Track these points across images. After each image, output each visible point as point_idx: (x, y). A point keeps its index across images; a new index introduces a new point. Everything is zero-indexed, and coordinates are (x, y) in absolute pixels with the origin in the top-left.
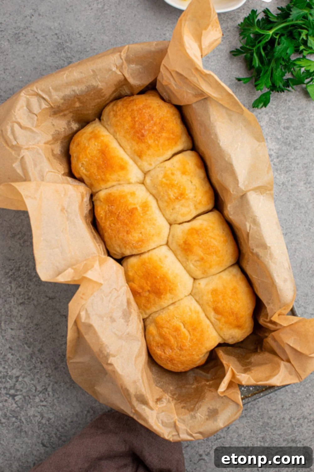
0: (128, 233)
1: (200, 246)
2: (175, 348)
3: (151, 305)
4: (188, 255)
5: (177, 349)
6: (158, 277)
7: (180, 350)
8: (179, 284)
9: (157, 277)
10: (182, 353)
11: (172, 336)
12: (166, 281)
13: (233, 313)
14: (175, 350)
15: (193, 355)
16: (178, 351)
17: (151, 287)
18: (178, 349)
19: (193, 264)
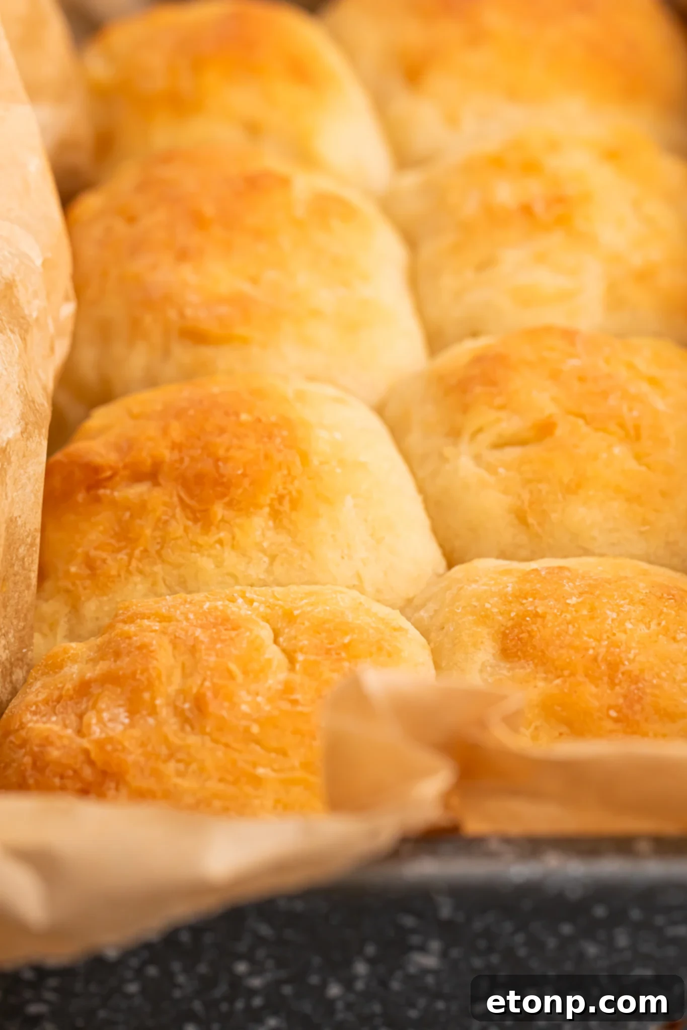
0: (183, 255)
1: (555, 376)
2: (158, 702)
3: (131, 556)
4: (465, 409)
5: (165, 712)
6: (244, 417)
7: (185, 720)
8: (349, 501)
9: (237, 414)
10: (193, 740)
11: (175, 642)
12: (278, 441)
13: (614, 666)
14: (153, 711)
15: (257, 781)
16: (171, 725)
17: (175, 446)
18: (178, 712)
19: (478, 459)
